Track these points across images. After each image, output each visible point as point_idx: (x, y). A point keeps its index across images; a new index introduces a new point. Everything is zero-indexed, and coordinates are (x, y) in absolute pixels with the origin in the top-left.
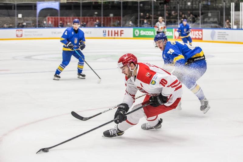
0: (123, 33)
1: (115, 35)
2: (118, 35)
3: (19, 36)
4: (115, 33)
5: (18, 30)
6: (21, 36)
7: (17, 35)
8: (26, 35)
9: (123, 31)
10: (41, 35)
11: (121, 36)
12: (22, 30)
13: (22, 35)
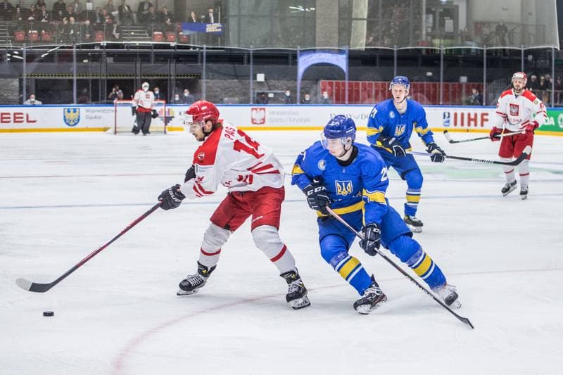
0: (487, 120)
1: (469, 125)
2: (476, 125)
3: (258, 122)
4: (470, 120)
5: (256, 109)
6: (263, 123)
7: (253, 120)
8: (272, 121)
9: (487, 114)
10: (307, 120)
11: (482, 125)
12: (264, 109)
13: (264, 120)
